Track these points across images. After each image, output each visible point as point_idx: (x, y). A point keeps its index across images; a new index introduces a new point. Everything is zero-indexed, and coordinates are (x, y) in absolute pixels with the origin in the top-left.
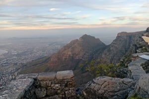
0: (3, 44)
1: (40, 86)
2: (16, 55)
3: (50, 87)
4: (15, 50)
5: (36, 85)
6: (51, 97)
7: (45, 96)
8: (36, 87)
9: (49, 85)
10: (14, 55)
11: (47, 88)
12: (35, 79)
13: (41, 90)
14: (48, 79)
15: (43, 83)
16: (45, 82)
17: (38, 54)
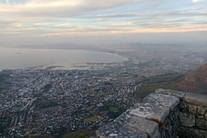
0: (125, 51)
1: (187, 110)
2: (138, 65)
3: (202, 117)
4: (137, 58)
5: (181, 107)
6: (202, 131)
7: (193, 127)
8: (181, 110)
9: (202, 113)
10: (136, 64)
11: (197, 115)
12: (181, 100)
13: (188, 117)
14: (201, 103)
15: (193, 108)
16: (195, 107)
17: (167, 68)
